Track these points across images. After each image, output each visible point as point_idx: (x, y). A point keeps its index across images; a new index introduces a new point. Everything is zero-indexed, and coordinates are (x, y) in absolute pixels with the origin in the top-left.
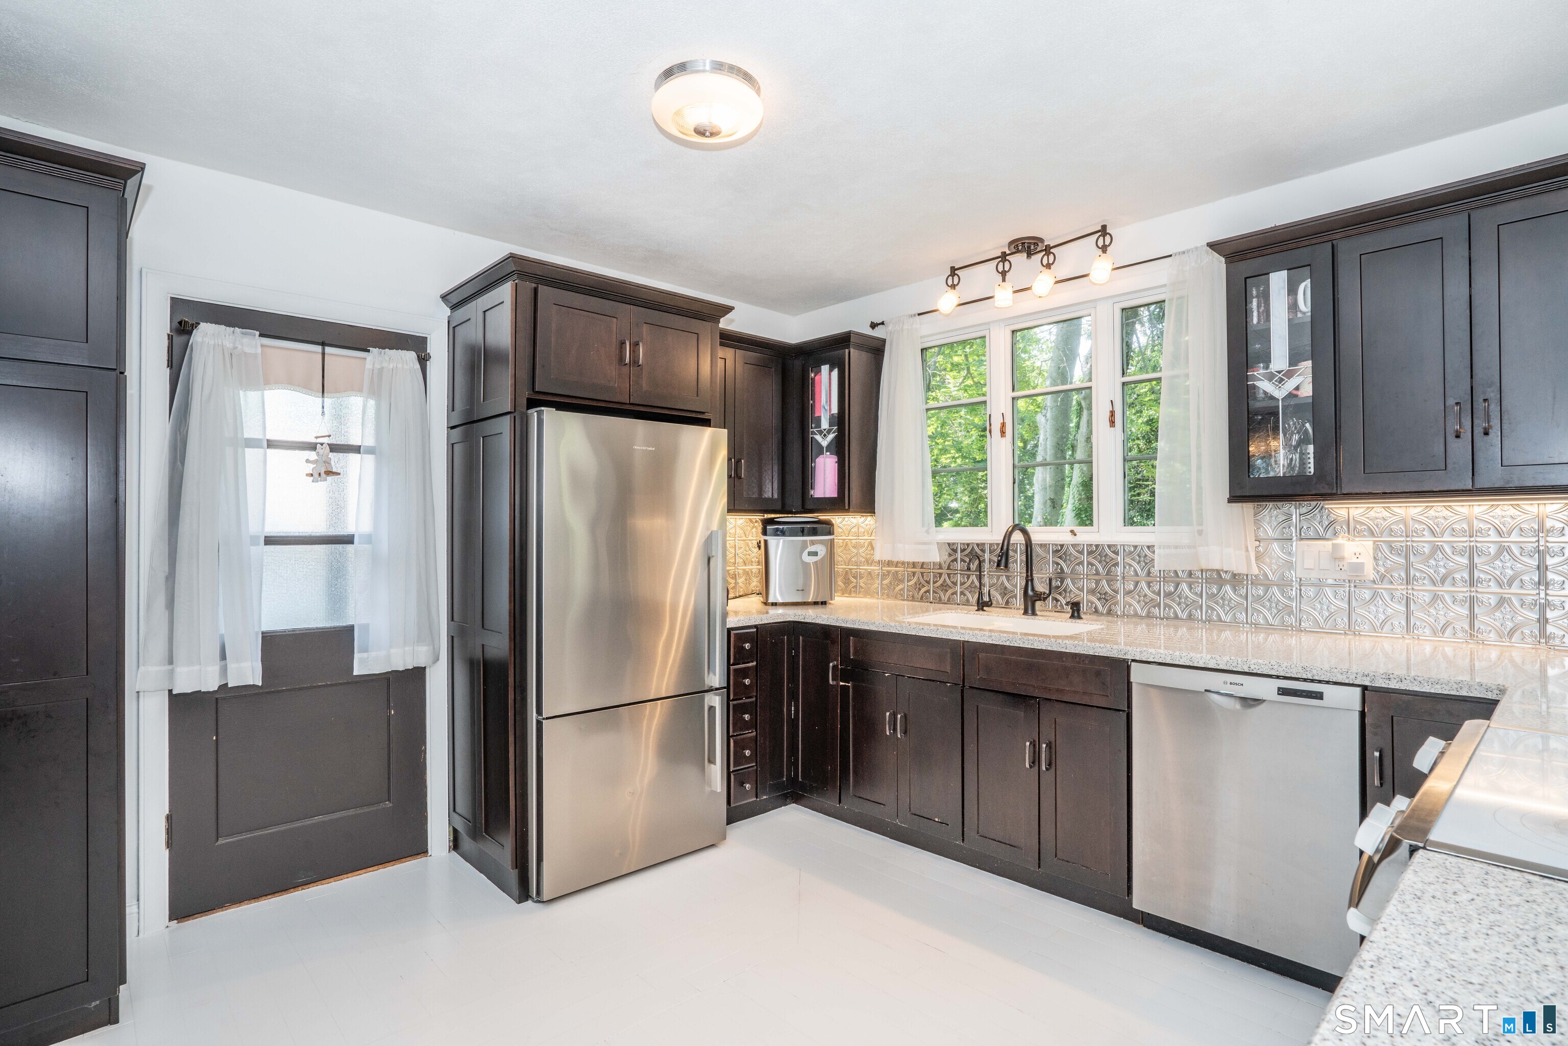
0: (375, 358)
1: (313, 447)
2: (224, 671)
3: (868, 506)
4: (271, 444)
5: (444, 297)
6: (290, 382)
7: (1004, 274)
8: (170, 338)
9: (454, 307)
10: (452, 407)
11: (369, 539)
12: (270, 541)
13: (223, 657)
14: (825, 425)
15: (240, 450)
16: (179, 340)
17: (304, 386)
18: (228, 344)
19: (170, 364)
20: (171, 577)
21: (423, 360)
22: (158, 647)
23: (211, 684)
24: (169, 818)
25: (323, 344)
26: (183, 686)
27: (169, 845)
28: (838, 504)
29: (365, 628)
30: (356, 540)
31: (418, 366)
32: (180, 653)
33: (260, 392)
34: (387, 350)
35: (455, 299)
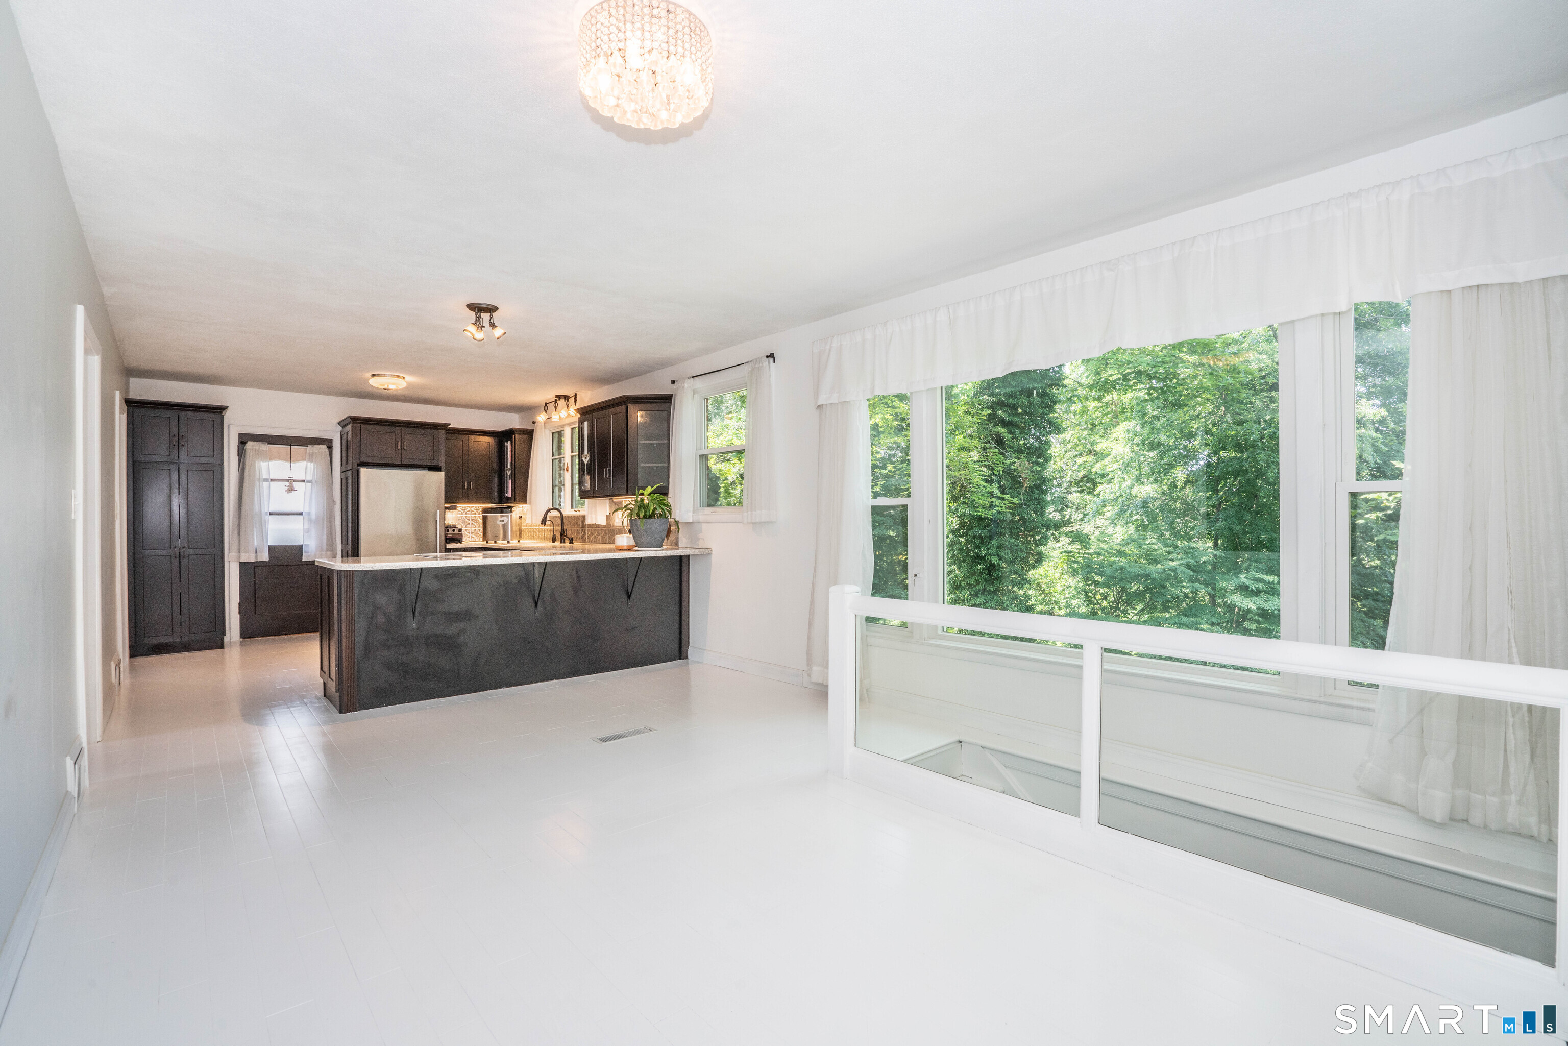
0: (310, 449)
1: (288, 481)
2: (256, 557)
3: (524, 500)
4: (271, 480)
5: (339, 423)
6: (280, 458)
7: (556, 408)
8: (238, 446)
9: (343, 427)
10: (342, 465)
11: (309, 514)
12: (271, 514)
13: (256, 552)
14: (509, 467)
15: (261, 483)
16: (241, 446)
17: (286, 460)
18: (257, 448)
19: (238, 456)
20: (239, 525)
21: (330, 447)
22: (235, 547)
23: (253, 560)
24: (239, 604)
25: (291, 445)
26: (243, 560)
27: (240, 612)
28: (513, 499)
29: (306, 545)
30: (303, 514)
31: (327, 450)
32: (242, 550)
33: (267, 463)
34: (315, 446)
35: (343, 424)
